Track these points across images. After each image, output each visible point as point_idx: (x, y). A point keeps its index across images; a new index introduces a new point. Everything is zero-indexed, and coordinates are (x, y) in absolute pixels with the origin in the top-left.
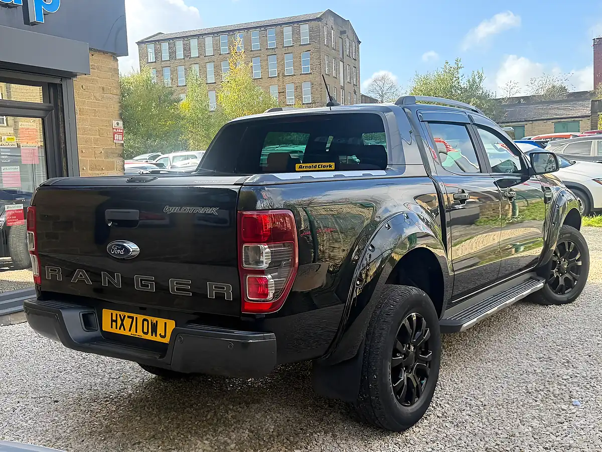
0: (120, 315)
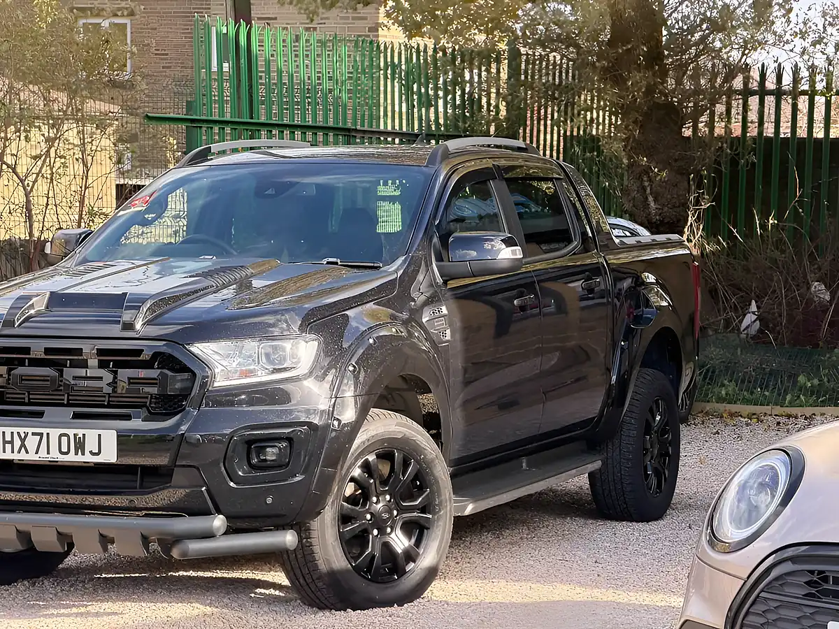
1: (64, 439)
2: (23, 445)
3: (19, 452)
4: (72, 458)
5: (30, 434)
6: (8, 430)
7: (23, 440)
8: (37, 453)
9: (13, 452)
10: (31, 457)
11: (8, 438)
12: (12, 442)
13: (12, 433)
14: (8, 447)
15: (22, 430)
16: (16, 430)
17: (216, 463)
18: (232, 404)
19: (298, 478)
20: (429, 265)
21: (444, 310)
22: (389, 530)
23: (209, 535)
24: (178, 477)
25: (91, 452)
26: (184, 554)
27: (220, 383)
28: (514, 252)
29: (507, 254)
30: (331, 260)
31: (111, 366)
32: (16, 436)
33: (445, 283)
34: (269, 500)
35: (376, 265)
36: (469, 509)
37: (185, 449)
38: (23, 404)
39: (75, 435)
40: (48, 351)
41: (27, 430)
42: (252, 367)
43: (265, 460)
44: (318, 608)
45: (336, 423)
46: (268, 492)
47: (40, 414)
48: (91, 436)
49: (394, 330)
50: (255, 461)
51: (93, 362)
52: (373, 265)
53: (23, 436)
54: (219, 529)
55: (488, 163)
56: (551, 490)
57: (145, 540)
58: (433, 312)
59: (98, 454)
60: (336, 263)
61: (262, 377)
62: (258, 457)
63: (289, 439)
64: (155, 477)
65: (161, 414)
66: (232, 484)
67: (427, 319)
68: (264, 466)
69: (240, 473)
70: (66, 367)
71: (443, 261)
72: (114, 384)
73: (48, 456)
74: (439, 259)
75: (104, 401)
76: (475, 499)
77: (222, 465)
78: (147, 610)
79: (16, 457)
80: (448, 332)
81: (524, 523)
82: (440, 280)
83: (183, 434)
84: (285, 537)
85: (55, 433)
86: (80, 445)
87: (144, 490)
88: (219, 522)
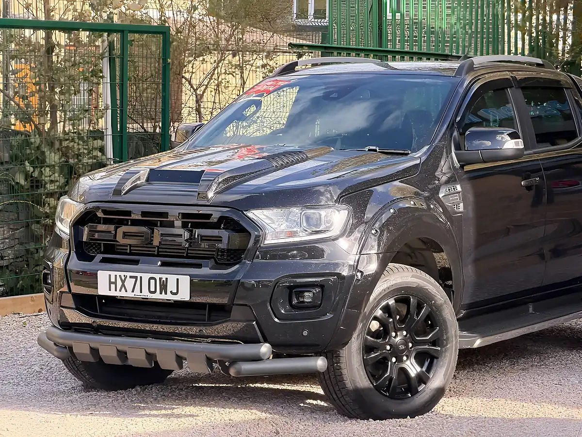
1: (152, 282)
2: (123, 285)
3: (120, 290)
4: (158, 296)
5: (128, 277)
6: (113, 274)
7: (123, 282)
8: (133, 291)
9: (116, 290)
10: (129, 294)
11: (113, 280)
12: (115, 283)
13: (116, 276)
14: (113, 286)
15: (122, 274)
16: (118, 273)
17: (264, 303)
18: (285, 257)
19: (329, 316)
20: (449, 152)
21: (459, 188)
22: (405, 358)
23: (257, 359)
24: (236, 312)
25: (171, 292)
26: (238, 372)
27: (269, 241)
28: (517, 144)
29: (510, 145)
30: (371, 148)
31: (189, 226)
32: (118, 277)
33: (462, 167)
34: (305, 333)
35: (406, 152)
36: (478, 343)
37: (241, 292)
38: (126, 254)
39: (160, 279)
40: (144, 214)
41: (126, 274)
42: (295, 229)
43: (303, 302)
44: (348, 417)
45: (359, 274)
46: (304, 326)
47: (136, 262)
48: (172, 279)
49: (412, 203)
50: (295, 301)
51: (178, 223)
52: (403, 152)
53: (123, 278)
54: (265, 354)
55: (508, 75)
56: (569, 328)
57: (210, 361)
58: (449, 190)
59: (176, 294)
60: (375, 150)
61: (303, 237)
62: (298, 299)
63: (321, 286)
64: (219, 312)
65: (225, 264)
66: (276, 320)
67: (444, 194)
68: (302, 306)
69: (282, 311)
70: (157, 226)
71: (461, 150)
72: (190, 240)
73: (141, 294)
74: (458, 148)
75: (184, 253)
76: (483, 335)
77: (268, 304)
78: (217, 414)
79: (118, 294)
80: (461, 205)
81: (537, 353)
82: (457, 165)
83: (239, 280)
84: (316, 362)
85: (146, 277)
86: (164, 287)
87: (210, 322)
88: (265, 349)
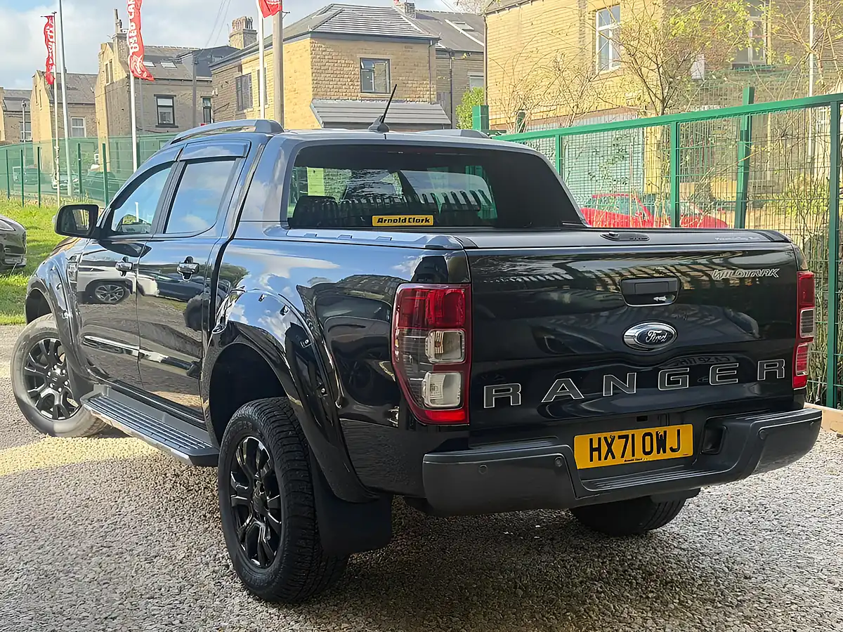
0: (605, 438)
